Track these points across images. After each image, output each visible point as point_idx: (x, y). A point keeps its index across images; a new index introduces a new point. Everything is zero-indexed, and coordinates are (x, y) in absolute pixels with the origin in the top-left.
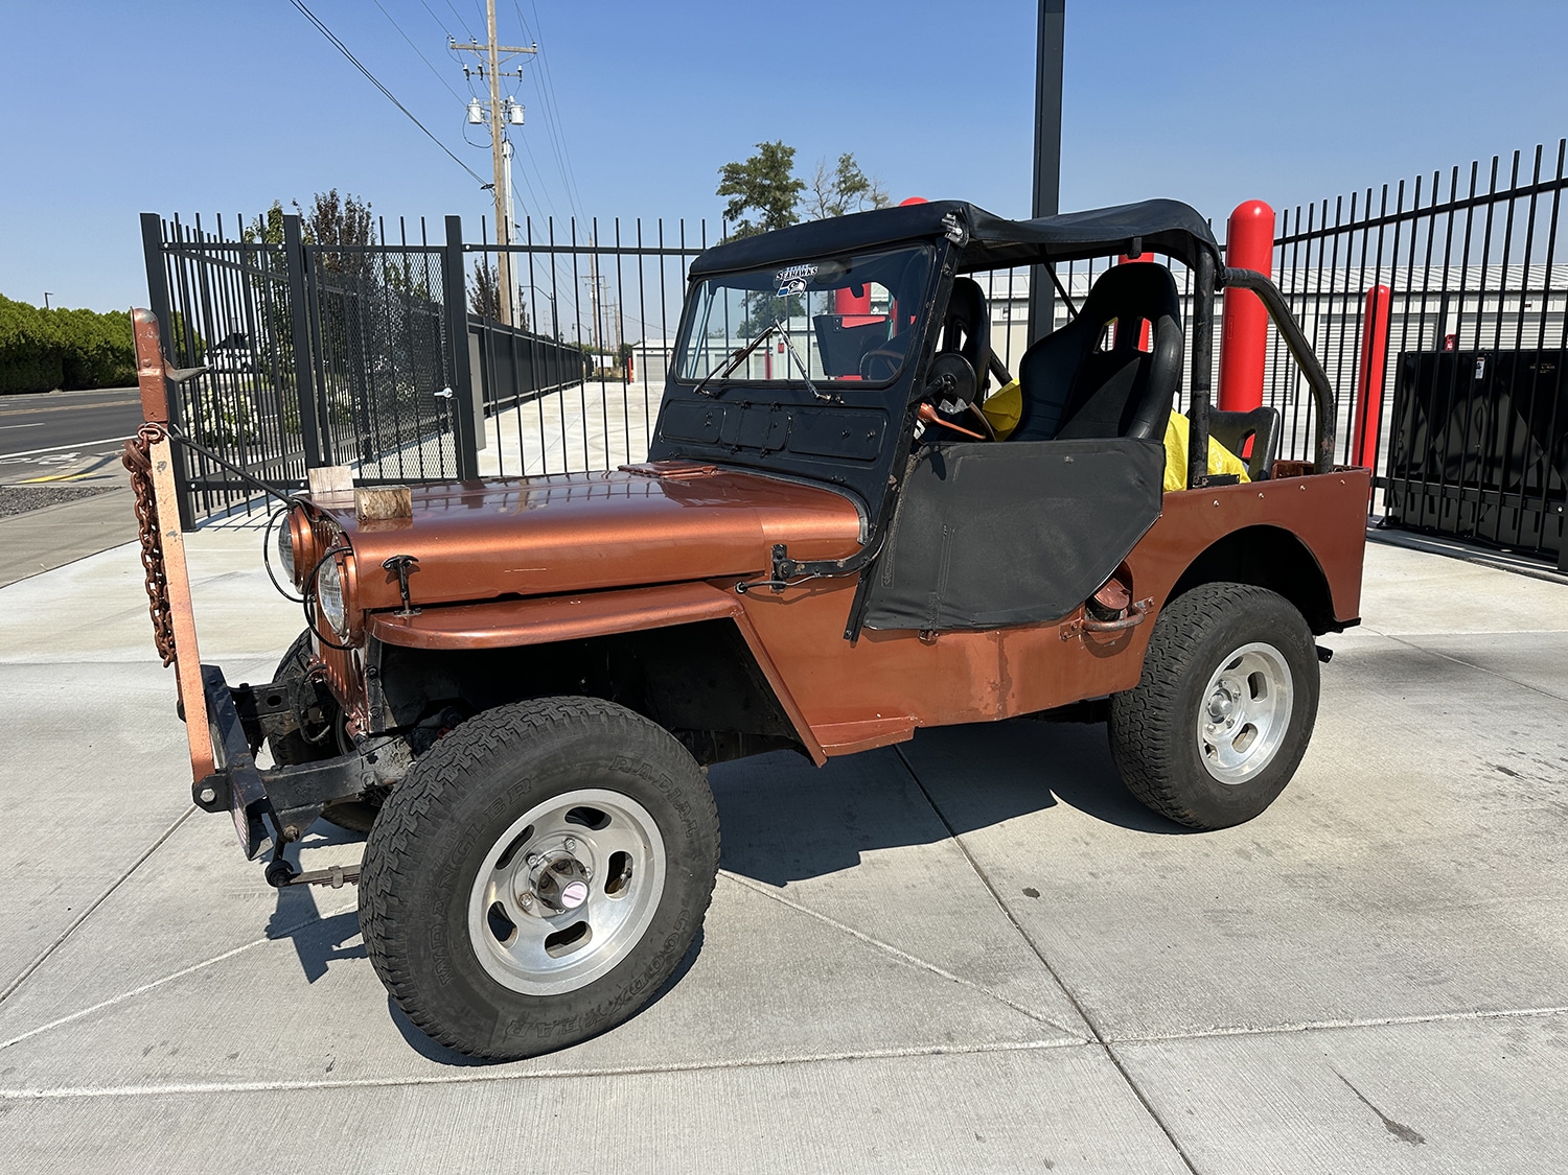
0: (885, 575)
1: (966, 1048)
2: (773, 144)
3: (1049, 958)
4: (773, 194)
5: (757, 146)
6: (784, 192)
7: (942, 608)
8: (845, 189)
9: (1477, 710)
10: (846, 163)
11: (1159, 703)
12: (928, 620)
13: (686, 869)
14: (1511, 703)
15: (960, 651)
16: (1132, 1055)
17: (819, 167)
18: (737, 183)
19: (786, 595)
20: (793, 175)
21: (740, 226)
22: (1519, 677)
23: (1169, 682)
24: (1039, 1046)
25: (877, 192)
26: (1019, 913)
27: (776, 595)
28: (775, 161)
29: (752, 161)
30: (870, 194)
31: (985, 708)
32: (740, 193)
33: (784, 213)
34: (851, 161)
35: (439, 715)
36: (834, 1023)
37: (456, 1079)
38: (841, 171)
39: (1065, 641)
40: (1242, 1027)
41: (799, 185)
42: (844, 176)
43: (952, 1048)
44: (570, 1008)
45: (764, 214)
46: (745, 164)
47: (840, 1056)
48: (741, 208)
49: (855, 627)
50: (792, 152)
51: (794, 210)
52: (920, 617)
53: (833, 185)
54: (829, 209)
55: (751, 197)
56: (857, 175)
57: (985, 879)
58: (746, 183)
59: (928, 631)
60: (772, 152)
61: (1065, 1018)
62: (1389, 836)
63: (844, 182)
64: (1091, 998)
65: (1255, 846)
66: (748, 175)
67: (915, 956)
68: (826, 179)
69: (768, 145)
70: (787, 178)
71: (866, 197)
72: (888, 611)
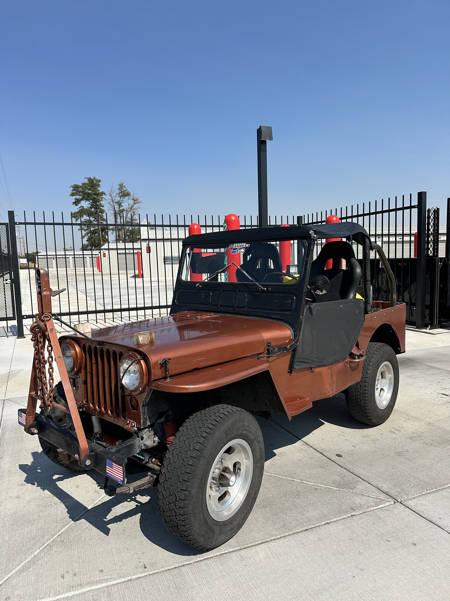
0: (299, 351)
1: (361, 512)
2: (92, 178)
3: (362, 477)
4: (93, 196)
5: (86, 178)
6: (97, 196)
7: (315, 360)
8: (122, 195)
9: (424, 376)
10: (121, 186)
11: (365, 385)
12: (312, 364)
13: (259, 465)
14: (432, 373)
15: (320, 374)
16: (411, 503)
17: (111, 187)
18: (78, 192)
19: (271, 359)
20: (101, 190)
21: (80, 208)
22: (428, 364)
23: (367, 377)
24: (381, 507)
25: (134, 197)
26: (341, 463)
27: (267, 360)
28: (93, 184)
29: (84, 184)
30: (131, 198)
31: (328, 393)
32: (79, 195)
33: (98, 203)
34: (123, 185)
35: (164, 418)
36: (313, 512)
37: (197, 560)
38: (120, 189)
39: (345, 367)
40: (434, 489)
41: (103, 193)
42: (121, 191)
43: (356, 513)
44: (232, 524)
45: (90, 204)
46: (81, 185)
47: (324, 523)
48: (80, 201)
49: (291, 369)
50: (100, 181)
51: (102, 202)
52: (310, 363)
53: (117, 194)
54: (116, 202)
55: (84, 197)
56: (126, 191)
57: (321, 453)
58: (82, 192)
59: (312, 368)
60: (92, 181)
61: (382, 496)
62: (428, 420)
63: (121, 193)
64: (385, 488)
65: (394, 429)
66: (83, 189)
67: (321, 484)
68: (114, 192)
69: (90, 178)
70: (98, 190)
71: (130, 199)
72: (300, 362)
